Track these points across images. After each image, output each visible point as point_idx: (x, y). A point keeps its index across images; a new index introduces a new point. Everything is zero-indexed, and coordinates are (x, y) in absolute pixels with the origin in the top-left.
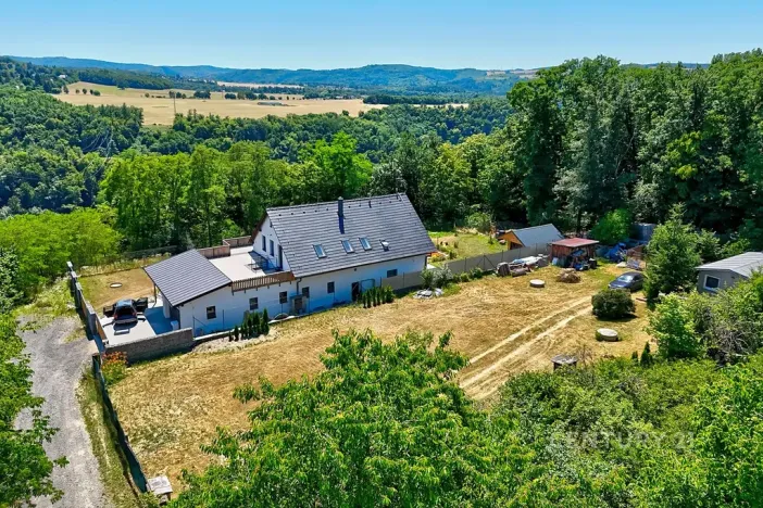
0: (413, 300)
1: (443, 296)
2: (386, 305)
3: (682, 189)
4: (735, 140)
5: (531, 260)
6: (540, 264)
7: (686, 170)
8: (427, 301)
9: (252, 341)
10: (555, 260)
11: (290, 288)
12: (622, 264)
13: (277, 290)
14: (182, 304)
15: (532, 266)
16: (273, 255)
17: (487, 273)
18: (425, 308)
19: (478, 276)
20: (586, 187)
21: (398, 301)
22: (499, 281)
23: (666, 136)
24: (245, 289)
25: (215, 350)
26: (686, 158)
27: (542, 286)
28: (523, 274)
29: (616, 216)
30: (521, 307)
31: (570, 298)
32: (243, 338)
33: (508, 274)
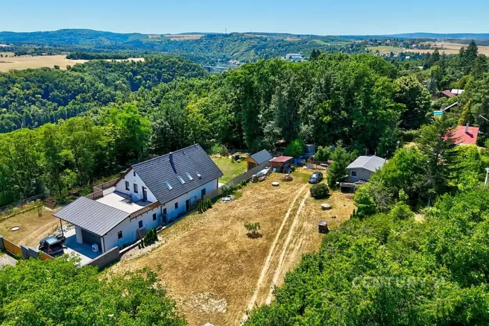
0: (221, 204)
1: (235, 199)
2: (210, 209)
3: (325, 128)
4: (347, 104)
5: (265, 171)
6: (269, 173)
7: (327, 119)
8: (230, 204)
9: (152, 246)
10: (275, 169)
11: (157, 211)
12: (305, 167)
13: (151, 213)
14: (106, 234)
15: (266, 175)
16: (136, 192)
17: (248, 181)
18: (232, 207)
19: (244, 184)
20: (281, 129)
21: (215, 206)
22: (256, 186)
23: (315, 102)
24: (136, 217)
25: (136, 256)
26: (327, 113)
27: (278, 185)
28: (264, 180)
29: (296, 143)
30: (278, 198)
31: (295, 190)
32: (146, 246)
33: (258, 181)
